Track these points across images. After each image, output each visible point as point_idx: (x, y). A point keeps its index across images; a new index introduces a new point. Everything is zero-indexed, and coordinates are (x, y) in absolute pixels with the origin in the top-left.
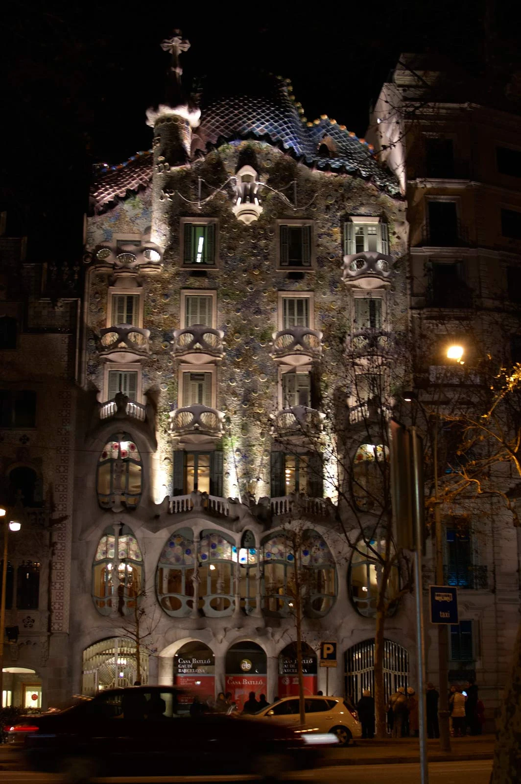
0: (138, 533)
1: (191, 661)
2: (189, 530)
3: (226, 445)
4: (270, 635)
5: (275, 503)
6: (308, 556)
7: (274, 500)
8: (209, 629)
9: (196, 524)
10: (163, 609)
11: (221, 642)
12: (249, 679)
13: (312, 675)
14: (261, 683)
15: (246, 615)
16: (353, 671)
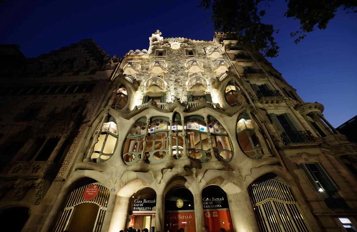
0: (117, 120)
1: (143, 202)
2: (145, 117)
3: (168, 94)
4: (194, 175)
5: (191, 104)
6: (213, 128)
7: (190, 103)
8: (151, 172)
9: (148, 113)
10: (124, 162)
11: (160, 183)
12: (182, 214)
13: (225, 209)
14: (190, 217)
15: (176, 159)
16: (256, 203)
